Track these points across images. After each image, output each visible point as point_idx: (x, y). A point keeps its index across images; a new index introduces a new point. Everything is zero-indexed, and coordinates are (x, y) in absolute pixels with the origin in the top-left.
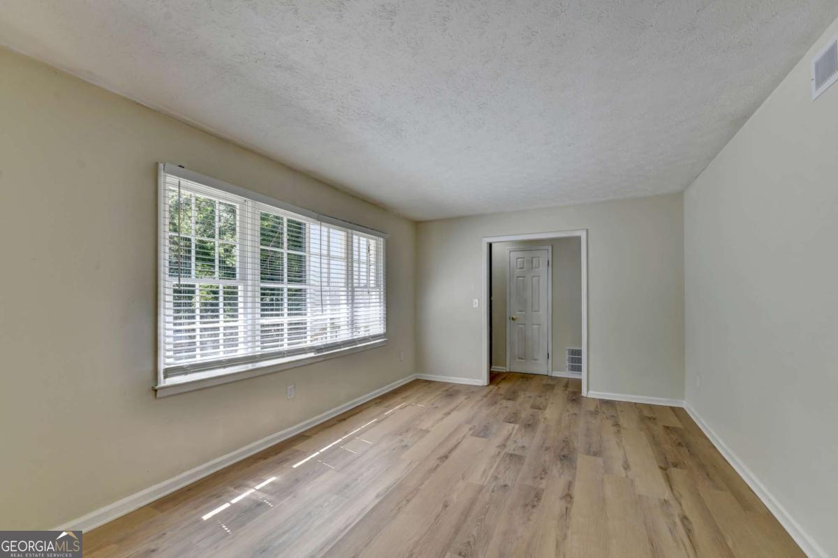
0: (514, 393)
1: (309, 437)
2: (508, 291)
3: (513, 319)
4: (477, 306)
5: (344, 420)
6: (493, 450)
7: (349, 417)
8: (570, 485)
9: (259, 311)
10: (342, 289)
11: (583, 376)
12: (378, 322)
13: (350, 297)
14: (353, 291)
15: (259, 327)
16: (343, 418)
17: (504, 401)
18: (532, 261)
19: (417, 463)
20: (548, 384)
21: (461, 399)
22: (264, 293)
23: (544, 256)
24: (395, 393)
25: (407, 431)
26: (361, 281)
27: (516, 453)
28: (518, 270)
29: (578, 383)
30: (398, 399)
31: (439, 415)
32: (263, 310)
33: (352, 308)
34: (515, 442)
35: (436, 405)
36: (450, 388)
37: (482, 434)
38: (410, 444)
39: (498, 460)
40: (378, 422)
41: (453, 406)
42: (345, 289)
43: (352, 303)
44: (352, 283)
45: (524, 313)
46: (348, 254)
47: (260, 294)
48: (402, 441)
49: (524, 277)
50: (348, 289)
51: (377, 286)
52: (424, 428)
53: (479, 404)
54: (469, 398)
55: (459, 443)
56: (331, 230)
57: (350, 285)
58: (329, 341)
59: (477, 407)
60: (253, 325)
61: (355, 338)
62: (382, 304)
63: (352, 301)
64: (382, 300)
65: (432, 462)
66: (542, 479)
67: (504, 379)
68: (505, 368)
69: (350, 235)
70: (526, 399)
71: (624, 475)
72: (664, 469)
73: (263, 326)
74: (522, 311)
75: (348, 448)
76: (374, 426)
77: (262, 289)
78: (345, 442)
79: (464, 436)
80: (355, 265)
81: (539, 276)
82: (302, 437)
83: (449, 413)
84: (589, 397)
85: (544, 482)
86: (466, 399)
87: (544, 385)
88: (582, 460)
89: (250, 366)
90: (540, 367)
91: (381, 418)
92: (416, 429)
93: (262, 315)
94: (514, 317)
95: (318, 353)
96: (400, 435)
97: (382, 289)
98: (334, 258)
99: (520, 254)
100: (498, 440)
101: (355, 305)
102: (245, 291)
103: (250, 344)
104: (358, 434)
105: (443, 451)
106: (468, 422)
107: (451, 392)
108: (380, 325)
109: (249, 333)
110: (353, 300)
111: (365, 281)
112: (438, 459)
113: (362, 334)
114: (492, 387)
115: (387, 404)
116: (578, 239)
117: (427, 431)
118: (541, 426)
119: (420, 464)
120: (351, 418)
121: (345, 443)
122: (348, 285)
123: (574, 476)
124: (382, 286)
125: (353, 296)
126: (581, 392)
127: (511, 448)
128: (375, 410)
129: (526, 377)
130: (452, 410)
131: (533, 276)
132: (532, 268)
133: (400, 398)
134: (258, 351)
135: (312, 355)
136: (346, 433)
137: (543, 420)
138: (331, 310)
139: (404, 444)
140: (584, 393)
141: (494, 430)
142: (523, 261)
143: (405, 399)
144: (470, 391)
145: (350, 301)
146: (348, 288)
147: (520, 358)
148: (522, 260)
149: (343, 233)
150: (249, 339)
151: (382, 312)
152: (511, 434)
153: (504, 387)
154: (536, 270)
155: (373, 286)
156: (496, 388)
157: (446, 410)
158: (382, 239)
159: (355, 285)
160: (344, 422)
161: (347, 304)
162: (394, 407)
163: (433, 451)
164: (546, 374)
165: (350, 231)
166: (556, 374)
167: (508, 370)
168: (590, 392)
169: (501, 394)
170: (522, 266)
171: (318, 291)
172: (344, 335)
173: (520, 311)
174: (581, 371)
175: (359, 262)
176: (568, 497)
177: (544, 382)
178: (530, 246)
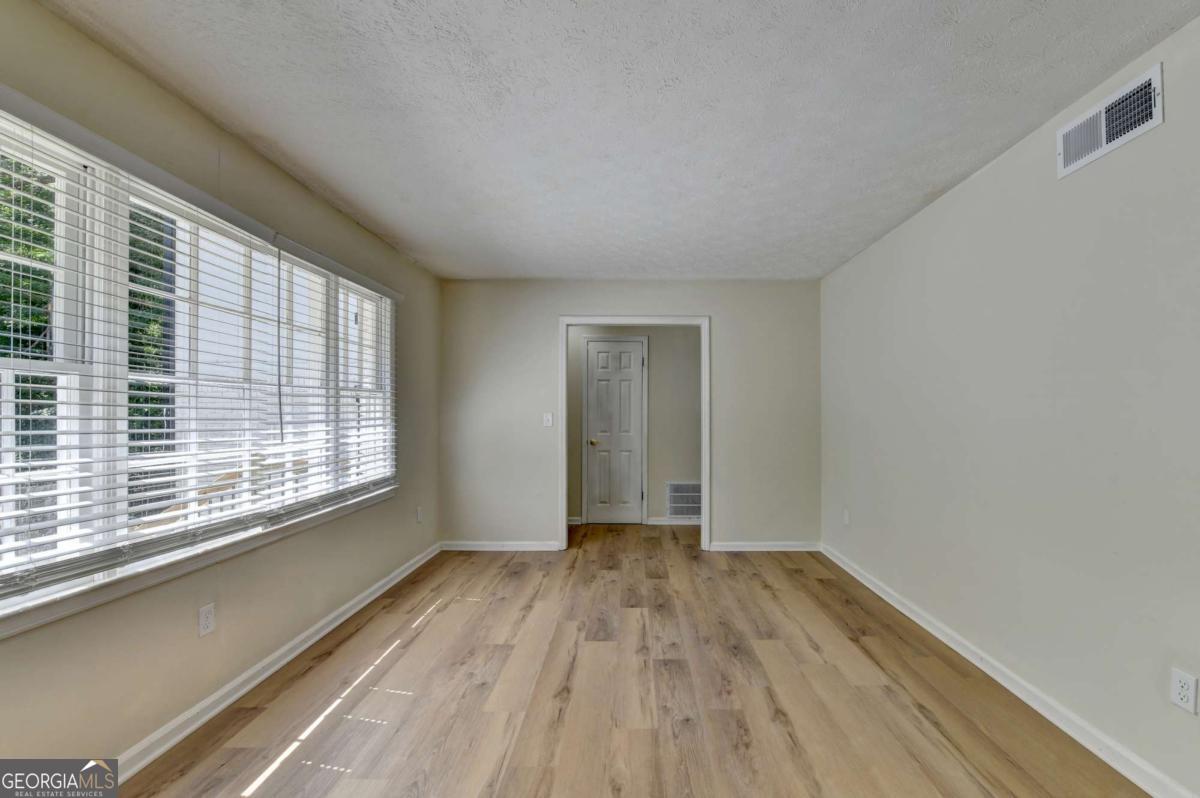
0: (611, 556)
1: (256, 710)
2: (585, 402)
3: (592, 443)
4: (550, 424)
5: (330, 653)
6: (634, 661)
7: (339, 644)
8: (770, 694)
9: (123, 439)
10: (317, 391)
11: (704, 521)
12: (381, 456)
13: (332, 409)
14: (337, 397)
15: (123, 479)
16: (324, 651)
17: (605, 572)
18: (620, 358)
19: (522, 715)
20: (652, 538)
21: (536, 578)
22: (138, 395)
23: (636, 352)
24: (414, 580)
25: (472, 653)
26: (351, 378)
27: (668, 656)
28: (600, 370)
29: (696, 531)
30: (424, 592)
31: (514, 613)
32: (132, 437)
33: (337, 430)
34: (658, 638)
35: (500, 595)
36: (509, 562)
37: (602, 634)
38: (490, 680)
39: (651, 675)
40: (405, 646)
41: (529, 591)
42: (323, 392)
43: (337, 421)
44: (337, 380)
45: (608, 434)
46: (328, 321)
47: (126, 397)
48: (471, 675)
49: (608, 380)
50: (327, 392)
51: (379, 387)
52: (501, 641)
53: (570, 583)
54: (548, 574)
55: (574, 660)
56: (296, 270)
57: (332, 384)
58: (290, 498)
59: (568, 589)
60: (111, 475)
61: (341, 488)
62: (388, 421)
63: (335, 419)
64: (388, 414)
65: (549, 707)
66: (729, 693)
67: (585, 536)
68: (579, 518)
69: (333, 285)
70: (633, 564)
71: (821, 662)
72: (855, 640)
73: (132, 476)
74: (605, 432)
75: (362, 714)
76: (401, 656)
77: (131, 386)
78: (351, 705)
79: (576, 643)
80: (341, 344)
81: (630, 380)
82: (239, 714)
83: (529, 607)
84: (712, 549)
85: (733, 697)
86: (544, 576)
87: (646, 540)
88: (760, 647)
89: (100, 578)
90: (630, 512)
91: (407, 635)
92: (487, 646)
93: (132, 450)
94: (593, 440)
95: (273, 525)
96: (462, 664)
97: (388, 395)
98: (301, 329)
99: (602, 346)
100: (632, 641)
101: (341, 425)
102: (86, 390)
103: (99, 524)
104: (375, 680)
105: (555, 680)
106: (570, 615)
107: (515, 567)
108: (385, 460)
109: (98, 496)
110: (337, 413)
111: (356, 378)
112: (555, 696)
113: (353, 480)
114: (574, 551)
115: (407, 606)
116: (697, 329)
117: (508, 647)
118: (678, 604)
119: (527, 716)
120: (343, 649)
121: (352, 707)
122: (327, 385)
123: (765, 676)
124: (388, 388)
125: (337, 406)
126: (699, 544)
127: (657, 652)
128: (389, 623)
129: (615, 529)
130: (533, 599)
131: (621, 381)
132: (620, 368)
133: (427, 591)
134: (123, 537)
135: (258, 530)
136: (346, 683)
137: (675, 595)
138: (295, 434)
139: (477, 681)
140: (705, 544)
141: (616, 624)
142: (608, 357)
143: (438, 589)
144: (545, 561)
145: (332, 417)
146: (328, 389)
147: (602, 502)
148: (605, 355)
149: (320, 280)
150: (98, 510)
151: (389, 437)
152: (644, 626)
153: (593, 549)
154: (627, 370)
155: (369, 386)
156: (581, 551)
157: (523, 601)
158: (389, 301)
159: (341, 384)
160: (331, 659)
161: (327, 422)
162: (425, 608)
163: (538, 683)
164: (639, 522)
165: (332, 276)
166: (653, 521)
167: (584, 521)
168: (714, 543)
169: (593, 561)
170: (605, 365)
171: (272, 394)
172: (318, 485)
173: (602, 432)
174: (700, 514)
175: (347, 342)
176: (779, 714)
177: (643, 535)
178: (617, 334)
